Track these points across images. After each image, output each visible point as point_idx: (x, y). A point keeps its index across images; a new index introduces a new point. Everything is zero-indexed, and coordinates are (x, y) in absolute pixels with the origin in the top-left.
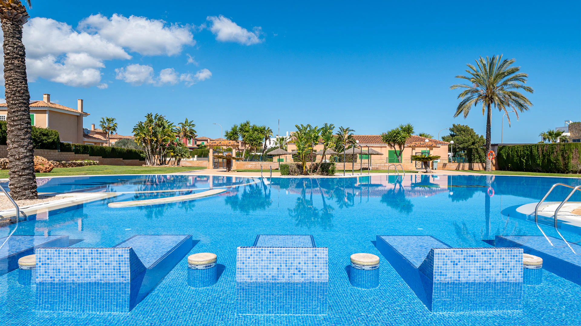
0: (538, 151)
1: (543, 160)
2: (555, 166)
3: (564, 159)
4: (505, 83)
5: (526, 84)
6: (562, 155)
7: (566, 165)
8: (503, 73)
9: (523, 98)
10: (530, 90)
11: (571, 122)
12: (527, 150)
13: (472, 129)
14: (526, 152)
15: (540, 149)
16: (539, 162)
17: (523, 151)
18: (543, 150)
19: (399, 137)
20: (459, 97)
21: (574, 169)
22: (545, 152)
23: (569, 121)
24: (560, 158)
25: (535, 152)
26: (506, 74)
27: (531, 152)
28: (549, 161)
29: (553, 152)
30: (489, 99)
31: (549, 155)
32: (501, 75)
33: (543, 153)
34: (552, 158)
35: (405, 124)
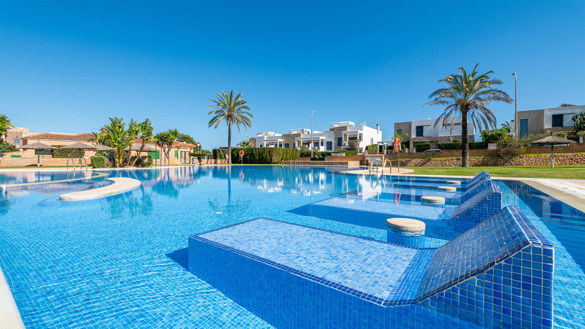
0: (256, 151)
1: (259, 157)
2: (266, 160)
3: (270, 156)
4: (239, 109)
5: (250, 112)
6: (269, 154)
7: (271, 159)
8: (239, 102)
9: (248, 120)
10: (252, 116)
11: (250, 137)
12: (250, 151)
13: (192, 138)
14: (249, 152)
15: (257, 151)
16: (257, 158)
17: (247, 152)
18: (259, 151)
19: (168, 138)
20: (209, 114)
21: (274, 162)
22: (260, 152)
23: (249, 137)
24: (268, 156)
25: (254, 152)
26: (240, 104)
27: (252, 152)
28: (262, 157)
29: (264, 152)
30: (229, 117)
31: (262, 154)
32: (236, 104)
33: (259, 152)
34: (264, 156)
35: (173, 129)
